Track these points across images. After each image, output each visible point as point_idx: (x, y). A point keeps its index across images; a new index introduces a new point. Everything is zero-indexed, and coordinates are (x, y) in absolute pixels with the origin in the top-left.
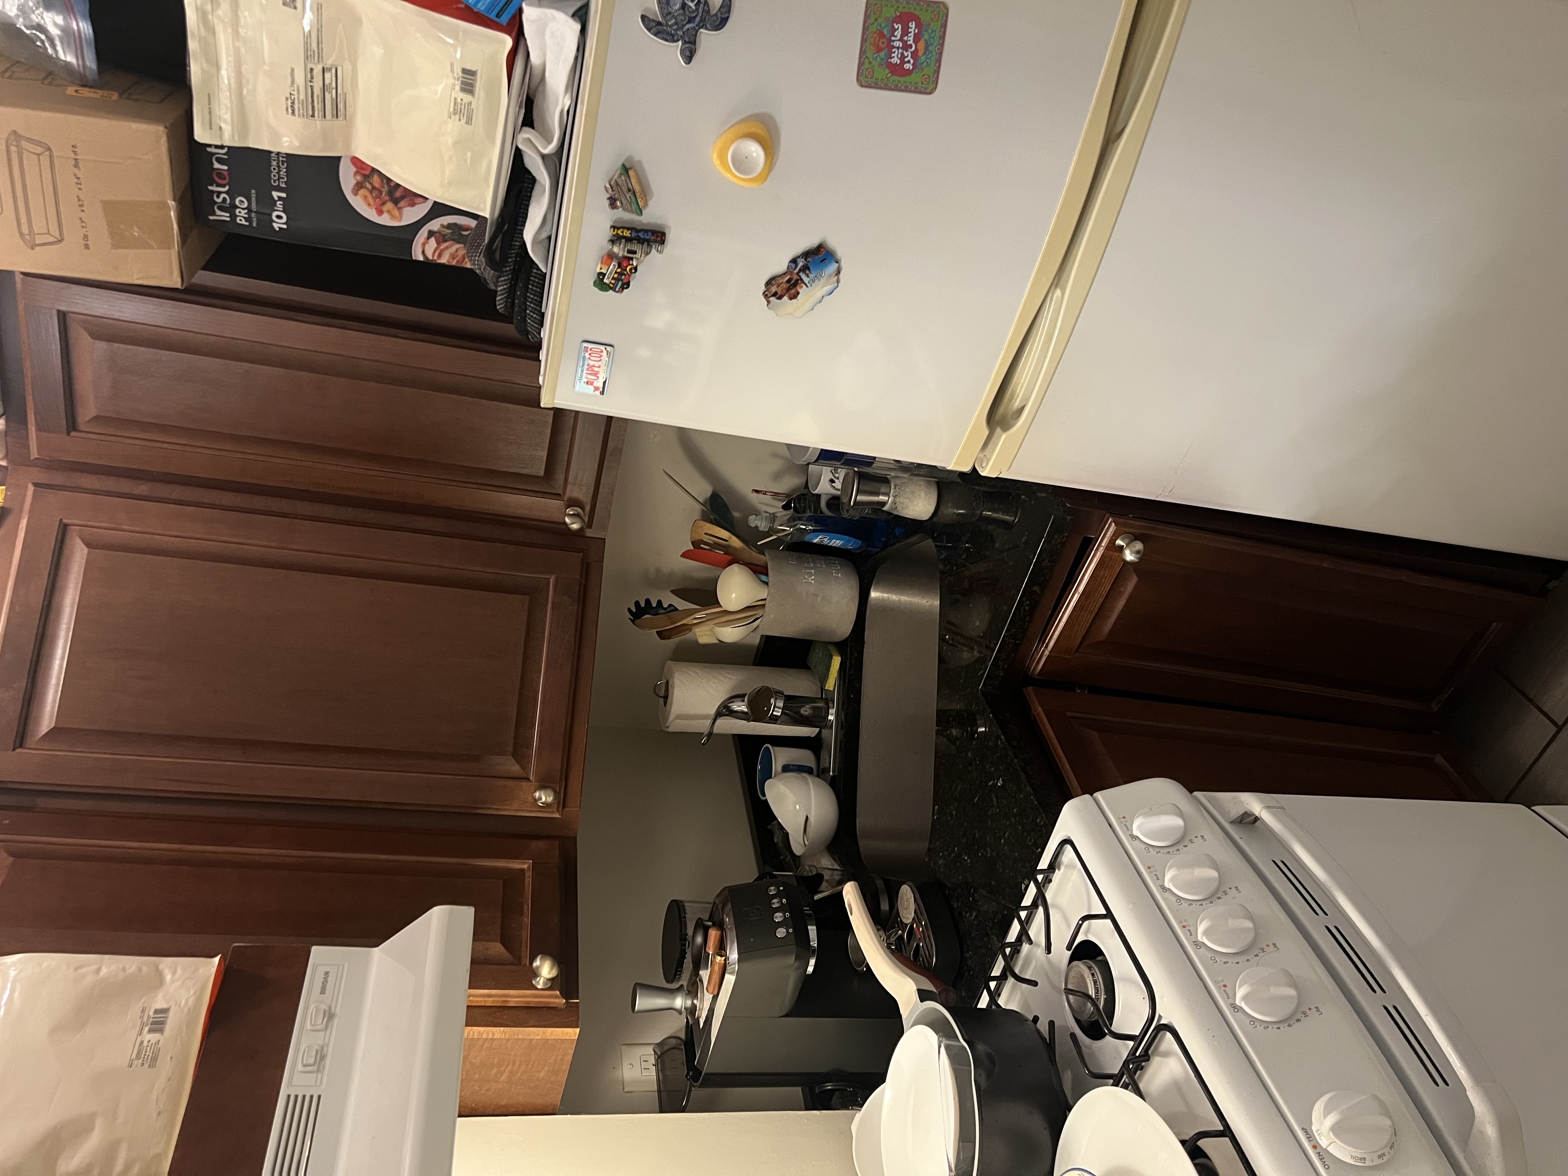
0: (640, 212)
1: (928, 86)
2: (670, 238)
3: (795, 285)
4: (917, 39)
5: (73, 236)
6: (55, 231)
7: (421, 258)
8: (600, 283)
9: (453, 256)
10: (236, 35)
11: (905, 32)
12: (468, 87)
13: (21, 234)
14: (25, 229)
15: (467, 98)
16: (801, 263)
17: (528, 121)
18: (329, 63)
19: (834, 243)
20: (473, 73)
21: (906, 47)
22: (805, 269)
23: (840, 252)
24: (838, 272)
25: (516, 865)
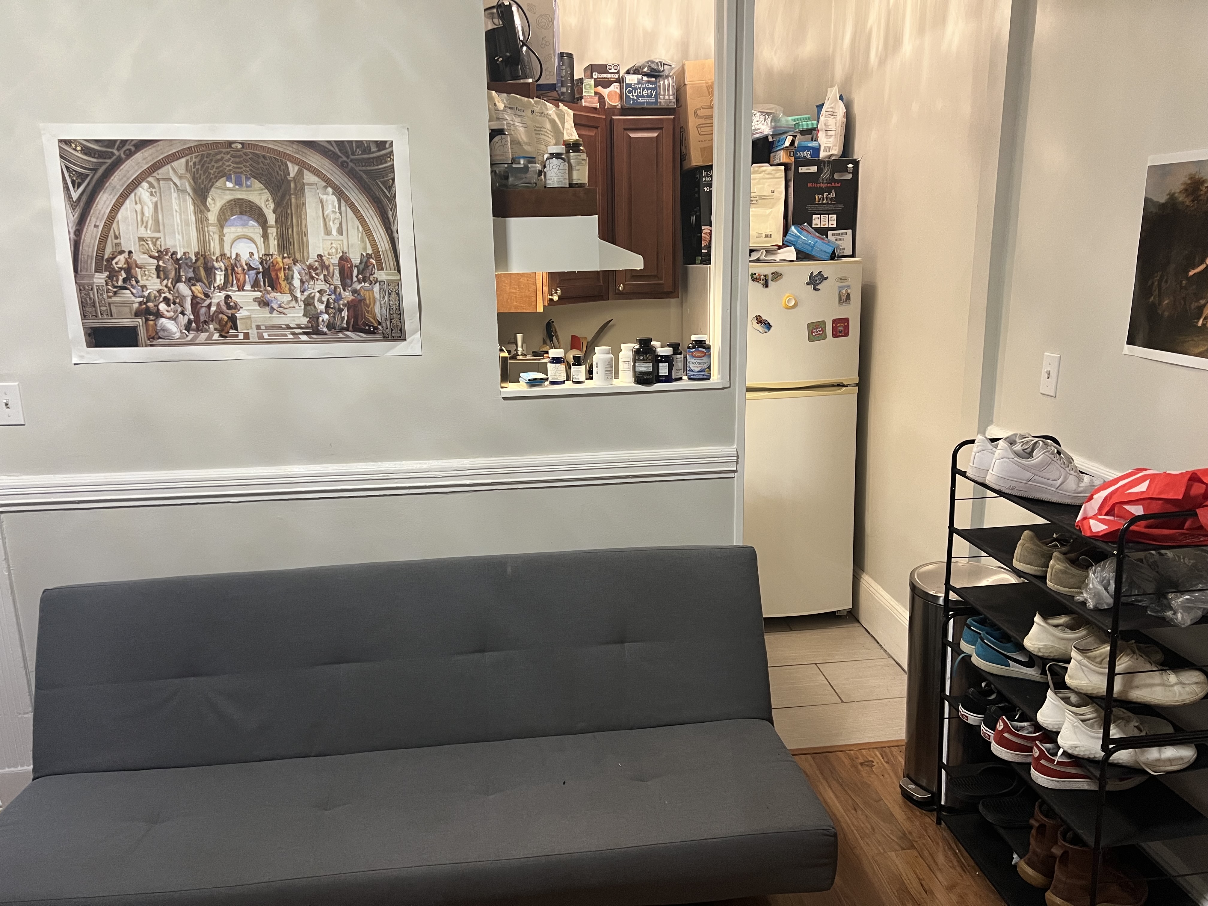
0: (772, 280)
1: (810, 340)
2: (767, 289)
3: (760, 322)
4: (819, 334)
5: (702, 138)
6: (702, 133)
7: (702, 228)
8: (752, 275)
9: (705, 237)
10: (760, 179)
11: (820, 331)
12: (766, 236)
13: (700, 125)
14: (701, 126)
15: (764, 236)
16: (766, 322)
17: (767, 251)
18: (759, 201)
19: (772, 329)
20: (771, 237)
21: (817, 332)
22: (765, 324)
23: (770, 331)
24: (766, 332)
25: (601, 281)
